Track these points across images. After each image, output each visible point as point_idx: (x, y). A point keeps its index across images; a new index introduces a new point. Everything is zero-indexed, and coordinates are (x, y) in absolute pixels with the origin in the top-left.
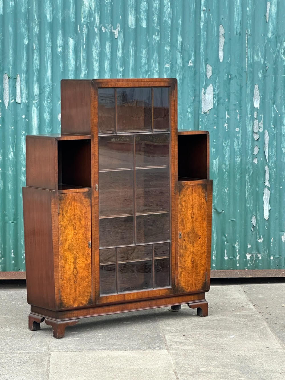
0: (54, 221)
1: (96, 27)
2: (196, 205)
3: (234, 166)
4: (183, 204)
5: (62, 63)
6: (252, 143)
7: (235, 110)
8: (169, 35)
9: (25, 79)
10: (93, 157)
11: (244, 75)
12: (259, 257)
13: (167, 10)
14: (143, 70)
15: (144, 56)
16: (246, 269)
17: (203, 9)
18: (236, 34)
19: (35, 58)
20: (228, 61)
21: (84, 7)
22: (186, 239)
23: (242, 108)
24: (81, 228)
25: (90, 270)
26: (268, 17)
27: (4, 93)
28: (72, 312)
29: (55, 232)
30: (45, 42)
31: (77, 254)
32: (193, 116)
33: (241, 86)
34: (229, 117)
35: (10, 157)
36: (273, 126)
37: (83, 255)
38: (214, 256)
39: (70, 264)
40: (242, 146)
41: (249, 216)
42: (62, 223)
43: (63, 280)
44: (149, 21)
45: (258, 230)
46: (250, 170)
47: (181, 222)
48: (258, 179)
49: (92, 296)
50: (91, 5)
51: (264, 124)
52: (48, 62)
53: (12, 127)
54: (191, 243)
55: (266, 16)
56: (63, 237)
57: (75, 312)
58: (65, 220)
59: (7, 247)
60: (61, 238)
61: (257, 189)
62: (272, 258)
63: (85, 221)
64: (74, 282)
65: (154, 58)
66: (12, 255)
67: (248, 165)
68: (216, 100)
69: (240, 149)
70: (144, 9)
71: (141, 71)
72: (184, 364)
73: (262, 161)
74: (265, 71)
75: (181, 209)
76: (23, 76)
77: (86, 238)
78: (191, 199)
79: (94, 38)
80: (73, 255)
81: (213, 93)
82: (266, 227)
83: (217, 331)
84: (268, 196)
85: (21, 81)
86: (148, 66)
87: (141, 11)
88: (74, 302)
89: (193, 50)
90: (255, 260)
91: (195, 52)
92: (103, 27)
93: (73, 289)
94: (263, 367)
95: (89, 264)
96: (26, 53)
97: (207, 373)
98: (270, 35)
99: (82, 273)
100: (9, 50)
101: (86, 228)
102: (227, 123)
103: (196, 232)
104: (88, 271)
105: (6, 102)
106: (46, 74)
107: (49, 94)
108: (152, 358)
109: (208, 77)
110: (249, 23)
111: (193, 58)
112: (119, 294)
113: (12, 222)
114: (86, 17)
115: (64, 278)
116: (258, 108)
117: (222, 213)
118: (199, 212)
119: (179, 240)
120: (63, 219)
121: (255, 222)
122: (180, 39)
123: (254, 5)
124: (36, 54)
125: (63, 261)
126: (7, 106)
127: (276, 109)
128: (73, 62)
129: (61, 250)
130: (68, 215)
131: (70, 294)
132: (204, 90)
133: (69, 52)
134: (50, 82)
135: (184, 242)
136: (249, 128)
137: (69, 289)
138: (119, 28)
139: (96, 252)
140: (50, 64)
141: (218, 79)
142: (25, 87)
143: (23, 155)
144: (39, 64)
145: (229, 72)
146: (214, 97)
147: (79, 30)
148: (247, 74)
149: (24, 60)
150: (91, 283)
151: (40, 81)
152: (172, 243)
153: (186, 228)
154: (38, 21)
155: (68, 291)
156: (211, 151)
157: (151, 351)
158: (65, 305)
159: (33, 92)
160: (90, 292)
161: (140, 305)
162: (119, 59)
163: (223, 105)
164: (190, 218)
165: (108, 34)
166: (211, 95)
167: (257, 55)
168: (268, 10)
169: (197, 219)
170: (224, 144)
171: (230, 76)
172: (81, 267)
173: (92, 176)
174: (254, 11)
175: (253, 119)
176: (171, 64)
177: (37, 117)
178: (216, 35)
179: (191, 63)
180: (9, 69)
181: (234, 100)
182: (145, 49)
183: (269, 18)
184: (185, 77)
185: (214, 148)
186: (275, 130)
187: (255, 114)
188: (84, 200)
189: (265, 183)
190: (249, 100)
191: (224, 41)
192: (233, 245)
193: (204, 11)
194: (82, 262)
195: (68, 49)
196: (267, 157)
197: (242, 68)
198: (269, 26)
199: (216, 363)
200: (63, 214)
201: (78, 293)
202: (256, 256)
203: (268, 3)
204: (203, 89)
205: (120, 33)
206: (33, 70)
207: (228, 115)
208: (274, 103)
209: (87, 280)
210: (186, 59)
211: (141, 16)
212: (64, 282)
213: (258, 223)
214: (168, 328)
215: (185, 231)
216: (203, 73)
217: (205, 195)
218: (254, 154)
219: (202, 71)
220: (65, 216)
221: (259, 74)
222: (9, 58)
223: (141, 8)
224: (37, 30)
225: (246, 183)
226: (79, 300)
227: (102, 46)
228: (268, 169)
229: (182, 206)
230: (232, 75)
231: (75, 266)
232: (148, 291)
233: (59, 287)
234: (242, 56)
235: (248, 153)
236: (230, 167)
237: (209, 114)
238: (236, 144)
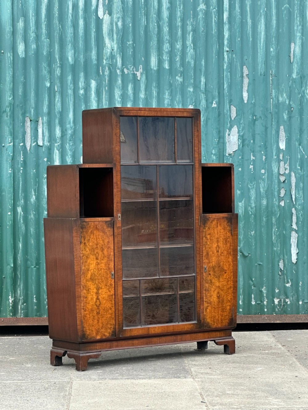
0: (76, 250)
1: (119, 69)
2: (221, 239)
3: (260, 209)
4: (208, 237)
5: (84, 105)
6: (278, 185)
7: (261, 151)
8: (192, 76)
9: (46, 122)
10: (115, 186)
11: (269, 116)
12: (287, 302)
13: (190, 51)
15: (167, 97)
16: (274, 314)
17: (226, 50)
18: (261, 75)
19: (57, 100)
20: (253, 102)
21: (106, 49)
22: (211, 273)
23: (268, 149)
24: (104, 257)
25: (113, 302)
26: (292, 57)
27: (26, 136)
28: (95, 344)
29: (77, 261)
30: (67, 84)
31: (99, 284)
32: (217, 158)
33: (266, 127)
34: (254, 158)
35: (32, 200)
36: (299, 168)
37: (106, 285)
38: (240, 301)
39: (93, 295)
40: (268, 188)
41: (277, 259)
42: (84, 252)
43: (85, 311)
44: (171, 62)
45: (286, 274)
46: (276, 212)
47: (206, 255)
48: (285, 222)
49: (115, 328)
50: (113, 46)
51: (290, 165)
52: (70, 104)
53: (34, 169)
54: (216, 278)
55: (290, 56)
56: (85, 266)
57: (98, 344)
58: (88, 250)
59: (29, 292)
60: (83, 268)
61: (284, 232)
62: (301, 303)
63: (107, 251)
64: (97, 313)
65: (177, 99)
66: (35, 301)
67: (274, 208)
68: (240, 141)
69: (266, 192)
70: (167, 50)
72: (210, 388)
73: (289, 204)
74: (290, 112)
75: (206, 242)
76: (45, 119)
77: (109, 269)
78: (216, 232)
79: (116, 80)
80: (96, 285)
81: (237, 135)
82: (294, 271)
83: (244, 365)
84: (295, 239)
85: (43, 124)
87: (164, 52)
88: (97, 334)
89: (217, 91)
90: (284, 305)
91: (219, 93)
92: (125, 69)
93: (96, 320)
94: (292, 390)
95: (112, 295)
96: (48, 96)
97: (233, 394)
98: (294, 76)
99: (105, 304)
100: (31, 93)
101: (108, 258)
102: (252, 165)
103: (221, 266)
104: (111, 302)
105: (28, 145)
106: (68, 117)
107: (71, 136)
108: (177, 384)
109: (233, 119)
110: (273, 64)
111: (217, 100)
112: (143, 327)
113: (35, 267)
114: (108, 58)
115: (87, 309)
116: (284, 150)
117: (248, 257)
118: (225, 246)
119: (204, 274)
120: (85, 248)
121: (283, 266)
122: (203, 80)
123: (278, 45)
124: (58, 97)
125: (85, 291)
126: (28, 149)
127: (302, 150)
128: (95, 104)
129: (83, 280)
130: (90, 244)
131: (93, 326)
132: (229, 132)
133: (91, 94)
134: (72, 124)
135: (210, 276)
136: (275, 170)
137: (91, 320)
138: (141, 70)
139: (119, 284)
140: (72, 106)
141: (242, 120)
142: (47, 130)
143: (45, 199)
144: (60, 107)
145: (254, 113)
146: (239, 139)
147: (101, 72)
148: (272, 115)
149: (46, 103)
150: (114, 315)
151: (62, 124)
152: (198, 276)
153: (211, 262)
154: (60, 64)
155: (91, 322)
156: (237, 193)
157: (176, 379)
158: (88, 337)
159: (55, 135)
160: (113, 324)
161: (165, 340)
162: (141, 100)
163: (248, 147)
164: (215, 252)
165: (131, 76)
166: (235, 137)
167: (282, 97)
168: (292, 50)
169: (222, 253)
170: (249, 186)
171: (254, 117)
172: (103, 298)
173: (115, 206)
174: (278, 52)
175: (279, 161)
176: (194, 105)
177: (59, 159)
178: (240, 76)
179: (215, 104)
180: (31, 112)
181: (259, 141)
182: (167, 90)
183: (294, 58)
184: (209, 119)
185: (239, 190)
186: (301, 172)
187: (281, 156)
188: (106, 229)
189: (292, 225)
190: (274, 142)
191: (248, 81)
192: (260, 289)
193: (227, 51)
194: (105, 293)
195: (90, 91)
196: (294, 200)
197: (267, 109)
198: (294, 67)
199: (243, 387)
200: (85, 243)
201: (101, 325)
202: (285, 301)
203: (292, 43)
204: (227, 130)
205: (142, 75)
206: (55, 112)
207: (254, 156)
208: (300, 145)
209: (110, 311)
210: (210, 101)
211: (164, 58)
212: (86, 313)
213: (286, 267)
214: (194, 363)
215: (210, 265)
216: (227, 114)
217: (230, 229)
218: (280, 196)
219: (226, 112)
220: (87, 246)
221: (284, 114)
222: (31, 101)
223: (163, 50)
224: (58, 72)
225: (272, 226)
226: (102, 332)
227: (124, 88)
228: (295, 211)
229: (207, 239)
230: (256, 116)
231: (98, 297)
232: (173, 325)
233: (81, 318)
234: (267, 96)
235: (275, 195)
236: (256, 210)
237: (234, 156)
238: (262, 186)
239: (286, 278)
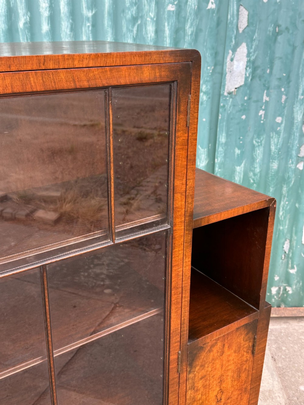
3: (267, 173)
7: (279, 87)
12: (289, 291)
14: (129, 16)
20: (278, 1)
23: (291, 84)
32: (209, 98)
34: (268, 99)
40: (282, 145)
41: (282, 241)
45: (291, 258)
46: (290, 180)
48: (300, 191)
67: (288, 173)
68: (249, 70)
69: (279, 150)
71: (125, 17)
81: (246, 59)
82: (303, 253)
86: (138, 8)
90: (283, 294)
102: (263, 110)
109: (241, 30)
121: (288, 248)
132: (233, 54)
136: (299, 118)
141: (256, 34)
145: (277, 21)
146: (247, 66)
163: (260, 80)
166: (242, 63)
170: (254, 142)
171: (277, 29)
176: (176, 5)
179: (212, 3)
181: (279, 71)
184: (201, 30)
185: (239, 149)
202: (285, 290)
204: (230, 52)
207: (268, 95)
213: (293, 250)
216: (232, 23)
218: (299, 156)
219: (230, 19)
225: (281, 197)
230: (282, 26)
235: (291, 155)
236: (260, 176)
237: (235, 95)
238: (274, 142)
239: (290, 262)
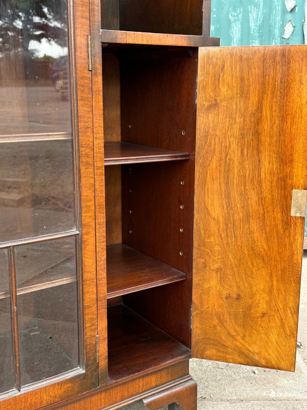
6: (281, 16)
40: (263, 21)
69: (260, 28)
170: (230, 16)
218: (283, 37)
235: (274, 35)
238: (253, 18)
